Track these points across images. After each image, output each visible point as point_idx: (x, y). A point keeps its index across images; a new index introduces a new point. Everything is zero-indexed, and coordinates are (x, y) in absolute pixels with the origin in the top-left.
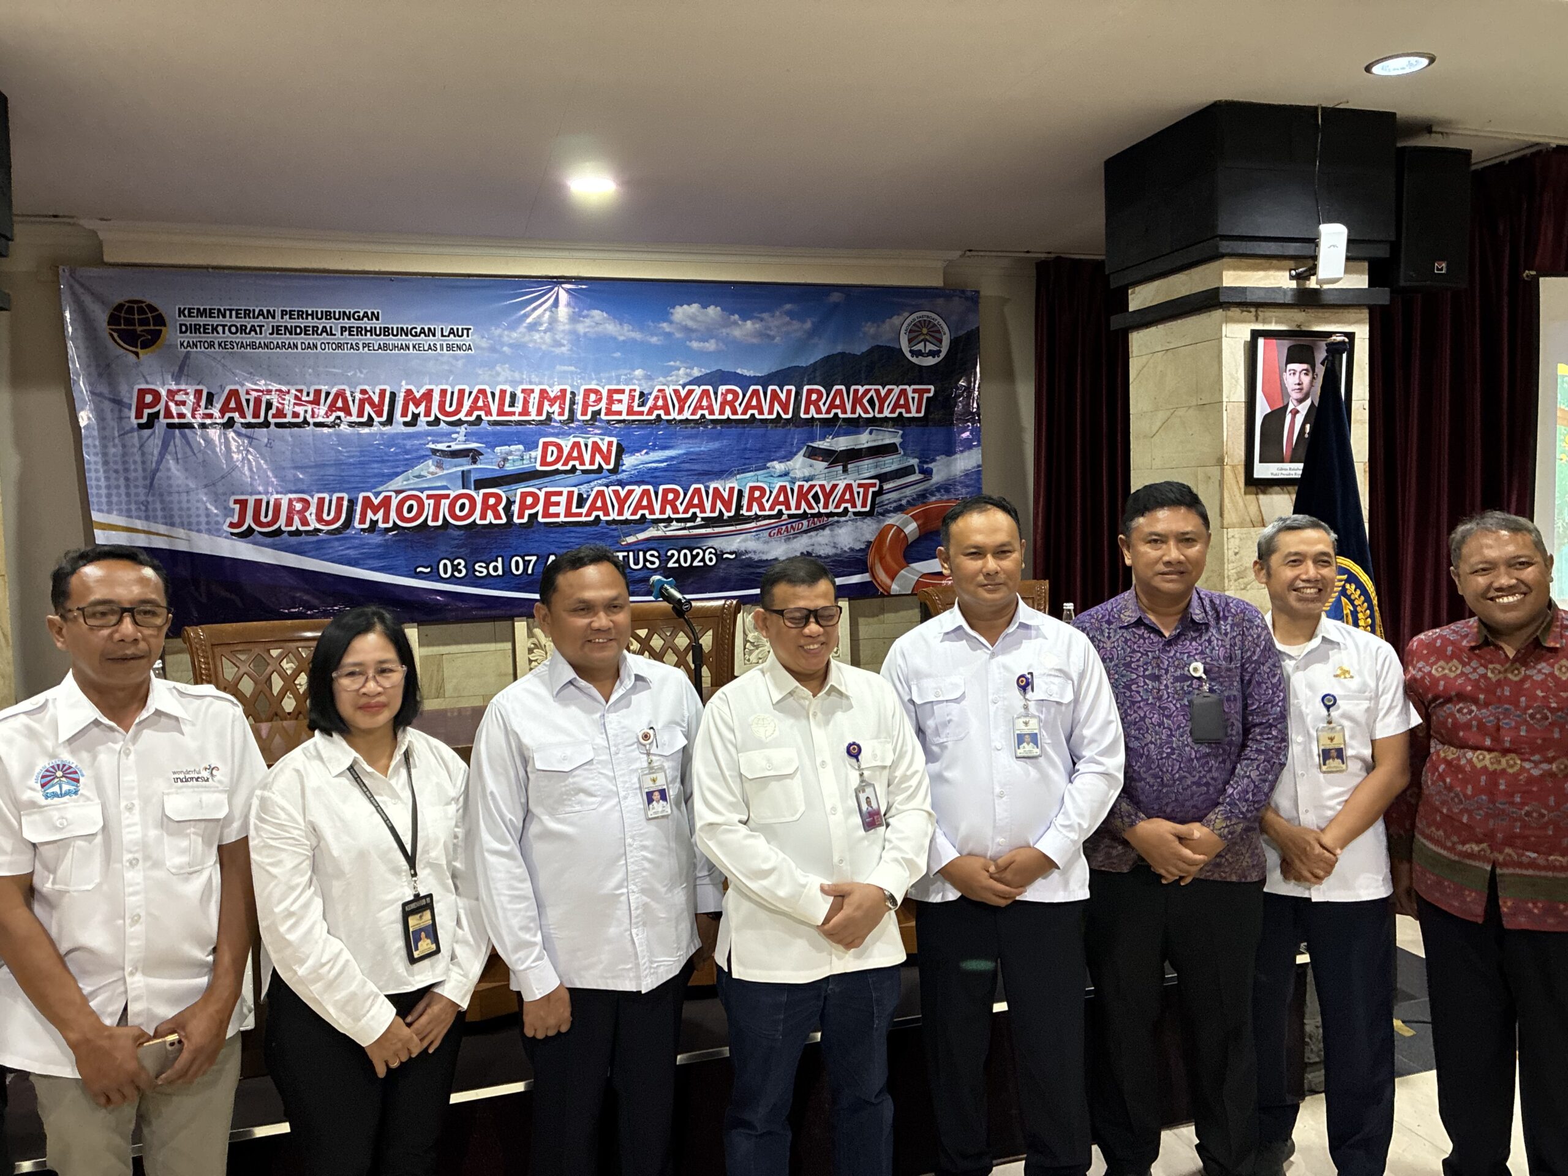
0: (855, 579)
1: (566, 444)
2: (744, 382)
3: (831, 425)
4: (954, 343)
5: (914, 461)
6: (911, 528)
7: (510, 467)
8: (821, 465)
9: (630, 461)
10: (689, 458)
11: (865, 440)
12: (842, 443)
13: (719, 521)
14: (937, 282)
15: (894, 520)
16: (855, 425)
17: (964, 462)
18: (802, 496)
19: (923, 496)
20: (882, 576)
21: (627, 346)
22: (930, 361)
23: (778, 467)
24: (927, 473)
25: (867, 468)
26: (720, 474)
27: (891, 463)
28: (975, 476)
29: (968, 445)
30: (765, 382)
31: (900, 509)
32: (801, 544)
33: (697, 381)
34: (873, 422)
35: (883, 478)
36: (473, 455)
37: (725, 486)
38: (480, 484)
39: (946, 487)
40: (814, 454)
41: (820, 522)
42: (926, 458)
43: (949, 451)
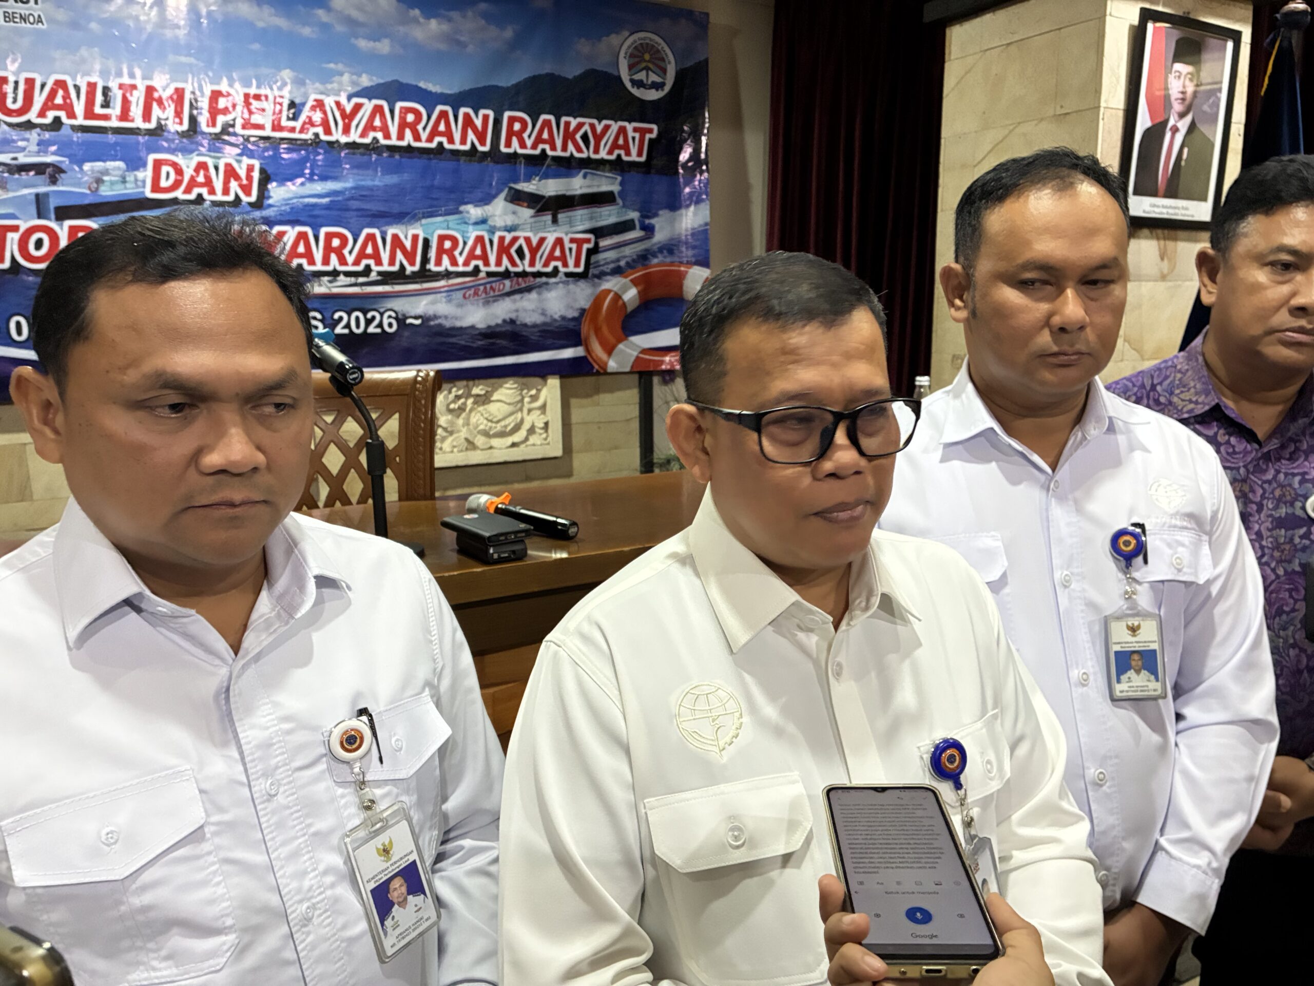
0: (568, 353)
1: (188, 165)
2: (429, 100)
3: (537, 163)
4: (681, 76)
5: (634, 215)
6: (631, 295)
7: (108, 192)
8: (526, 213)
9: (278, 193)
10: (361, 194)
11: (578, 185)
12: (551, 187)
13: (400, 276)
15: (611, 284)
16: (567, 166)
18: (503, 249)
19: (644, 258)
20: (598, 350)
22: (653, 95)
23: (474, 212)
24: (649, 230)
25: (581, 220)
26: (400, 217)
27: (608, 216)
28: (701, 236)
30: (456, 101)
31: (617, 271)
33: (368, 93)
34: (587, 163)
35: (599, 233)
36: (53, 173)
37: (407, 233)
38: (62, 213)
39: (670, 248)
40: (517, 198)
41: (526, 283)
42: (648, 212)
43: (674, 204)
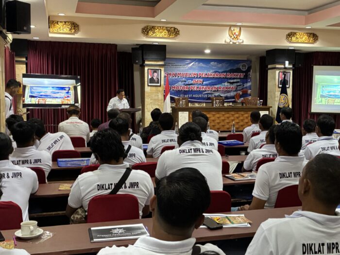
0: (233, 100)
1: (196, 80)
2: (219, 72)
3: (231, 79)
4: (248, 67)
5: (242, 84)
6: (241, 93)
7: (190, 83)
8: (229, 84)
9: (204, 83)
10: (212, 82)
11: (235, 81)
12: (232, 81)
13: (215, 91)
14: (246, 59)
15: (239, 92)
16: (234, 79)
17: (249, 84)
18: (226, 88)
19: (243, 89)
20: (237, 100)
21: (204, 68)
22: (245, 70)
23: (223, 84)
24: (243, 86)
25: (235, 84)
26: (216, 85)
27: (239, 84)
28: (250, 86)
29: (249, 82)
30: (222, 72)
31: (239, 90)
32: (226, 95)
33: (213, 72)
34: (236, 78)
35: (237, 86)
36: (185, 81)
38: (186, 85)
39: (246, 88)
40: (228, 82)
41: (229, 92)
42: (243, 83)
43: (247, 82)
